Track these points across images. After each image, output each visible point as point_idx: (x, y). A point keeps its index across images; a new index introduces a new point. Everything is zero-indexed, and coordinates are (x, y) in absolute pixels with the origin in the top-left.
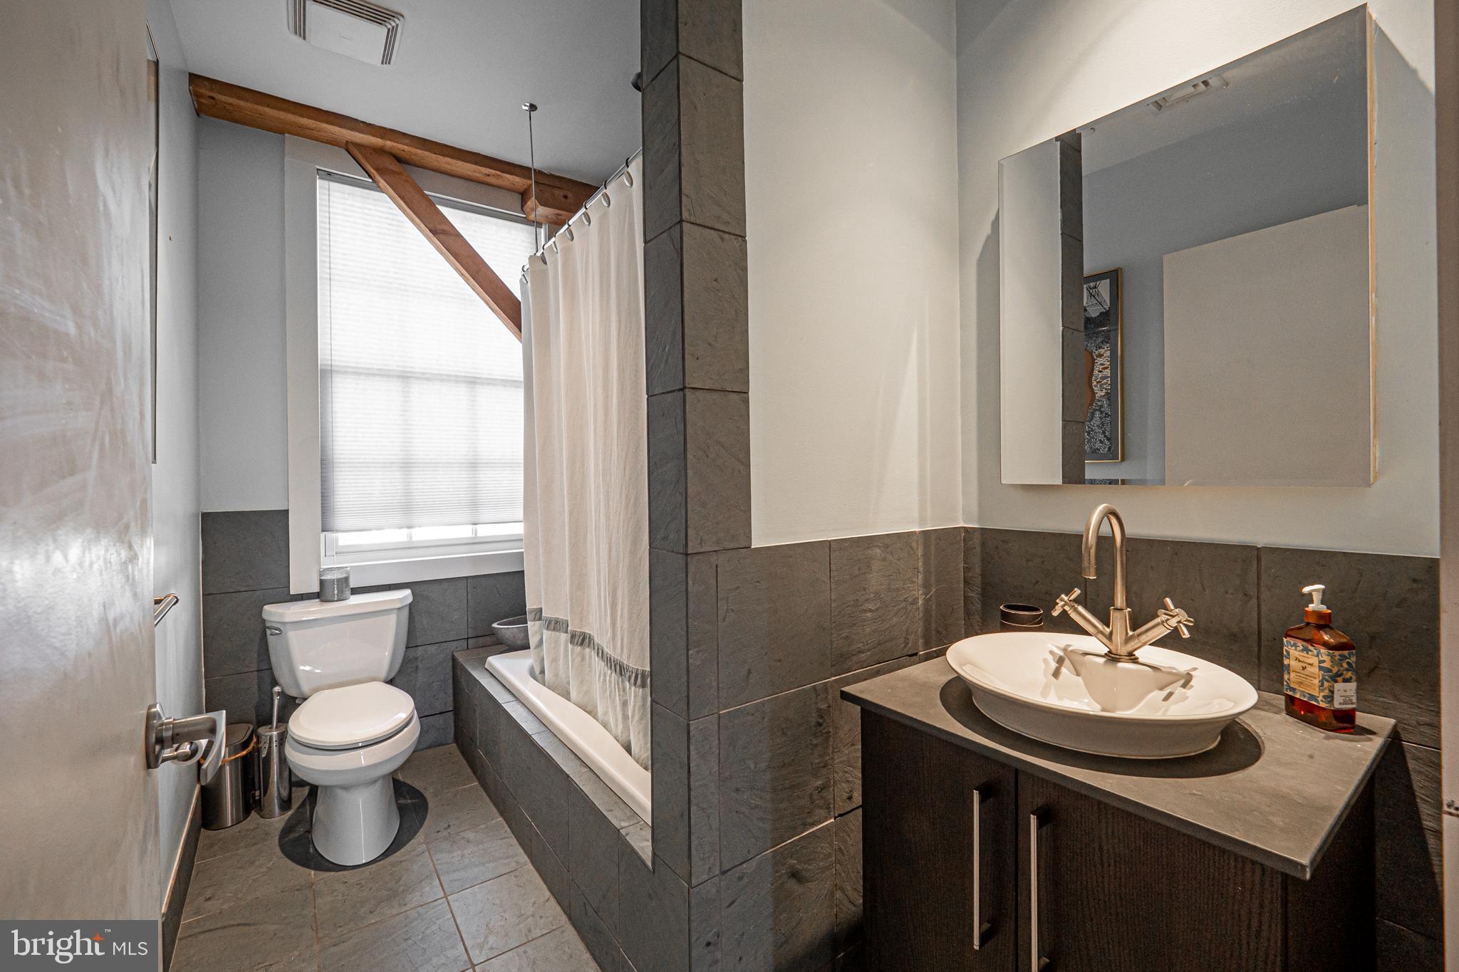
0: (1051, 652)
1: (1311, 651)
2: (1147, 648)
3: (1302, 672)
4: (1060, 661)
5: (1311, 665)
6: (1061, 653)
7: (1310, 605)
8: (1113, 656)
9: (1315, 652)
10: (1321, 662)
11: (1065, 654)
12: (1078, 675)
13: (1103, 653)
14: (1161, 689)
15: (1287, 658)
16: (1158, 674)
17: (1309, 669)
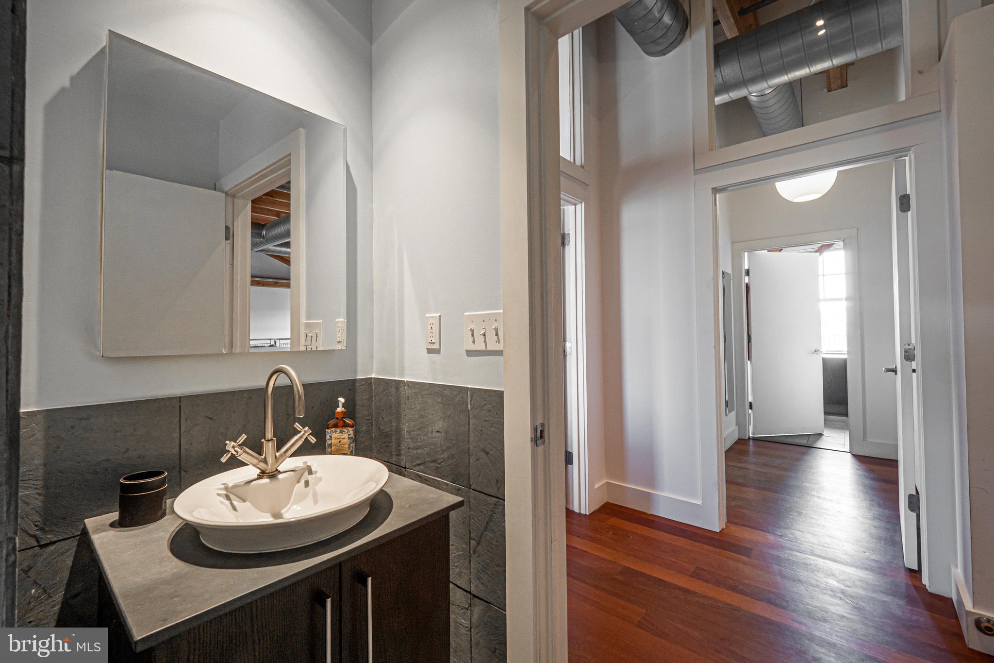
0: (218, 495)
1: (344, 431)
2: (288, 459)
3: (339, 444)
4: (228, 497)
5: (344, 438)
6: (224, 492)
7: (338, 409)
8: (271, 474)
9: (346, 431)
10: (349, 435)
11: (227, 491)
12: (244, 501)
13: (255, 476)
14: (298, 482)
15: (329, 439)
16: (296, 472)
17: (343, 441)
